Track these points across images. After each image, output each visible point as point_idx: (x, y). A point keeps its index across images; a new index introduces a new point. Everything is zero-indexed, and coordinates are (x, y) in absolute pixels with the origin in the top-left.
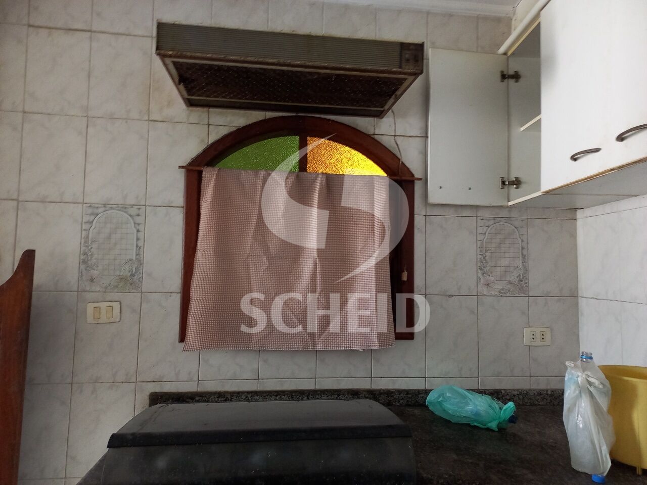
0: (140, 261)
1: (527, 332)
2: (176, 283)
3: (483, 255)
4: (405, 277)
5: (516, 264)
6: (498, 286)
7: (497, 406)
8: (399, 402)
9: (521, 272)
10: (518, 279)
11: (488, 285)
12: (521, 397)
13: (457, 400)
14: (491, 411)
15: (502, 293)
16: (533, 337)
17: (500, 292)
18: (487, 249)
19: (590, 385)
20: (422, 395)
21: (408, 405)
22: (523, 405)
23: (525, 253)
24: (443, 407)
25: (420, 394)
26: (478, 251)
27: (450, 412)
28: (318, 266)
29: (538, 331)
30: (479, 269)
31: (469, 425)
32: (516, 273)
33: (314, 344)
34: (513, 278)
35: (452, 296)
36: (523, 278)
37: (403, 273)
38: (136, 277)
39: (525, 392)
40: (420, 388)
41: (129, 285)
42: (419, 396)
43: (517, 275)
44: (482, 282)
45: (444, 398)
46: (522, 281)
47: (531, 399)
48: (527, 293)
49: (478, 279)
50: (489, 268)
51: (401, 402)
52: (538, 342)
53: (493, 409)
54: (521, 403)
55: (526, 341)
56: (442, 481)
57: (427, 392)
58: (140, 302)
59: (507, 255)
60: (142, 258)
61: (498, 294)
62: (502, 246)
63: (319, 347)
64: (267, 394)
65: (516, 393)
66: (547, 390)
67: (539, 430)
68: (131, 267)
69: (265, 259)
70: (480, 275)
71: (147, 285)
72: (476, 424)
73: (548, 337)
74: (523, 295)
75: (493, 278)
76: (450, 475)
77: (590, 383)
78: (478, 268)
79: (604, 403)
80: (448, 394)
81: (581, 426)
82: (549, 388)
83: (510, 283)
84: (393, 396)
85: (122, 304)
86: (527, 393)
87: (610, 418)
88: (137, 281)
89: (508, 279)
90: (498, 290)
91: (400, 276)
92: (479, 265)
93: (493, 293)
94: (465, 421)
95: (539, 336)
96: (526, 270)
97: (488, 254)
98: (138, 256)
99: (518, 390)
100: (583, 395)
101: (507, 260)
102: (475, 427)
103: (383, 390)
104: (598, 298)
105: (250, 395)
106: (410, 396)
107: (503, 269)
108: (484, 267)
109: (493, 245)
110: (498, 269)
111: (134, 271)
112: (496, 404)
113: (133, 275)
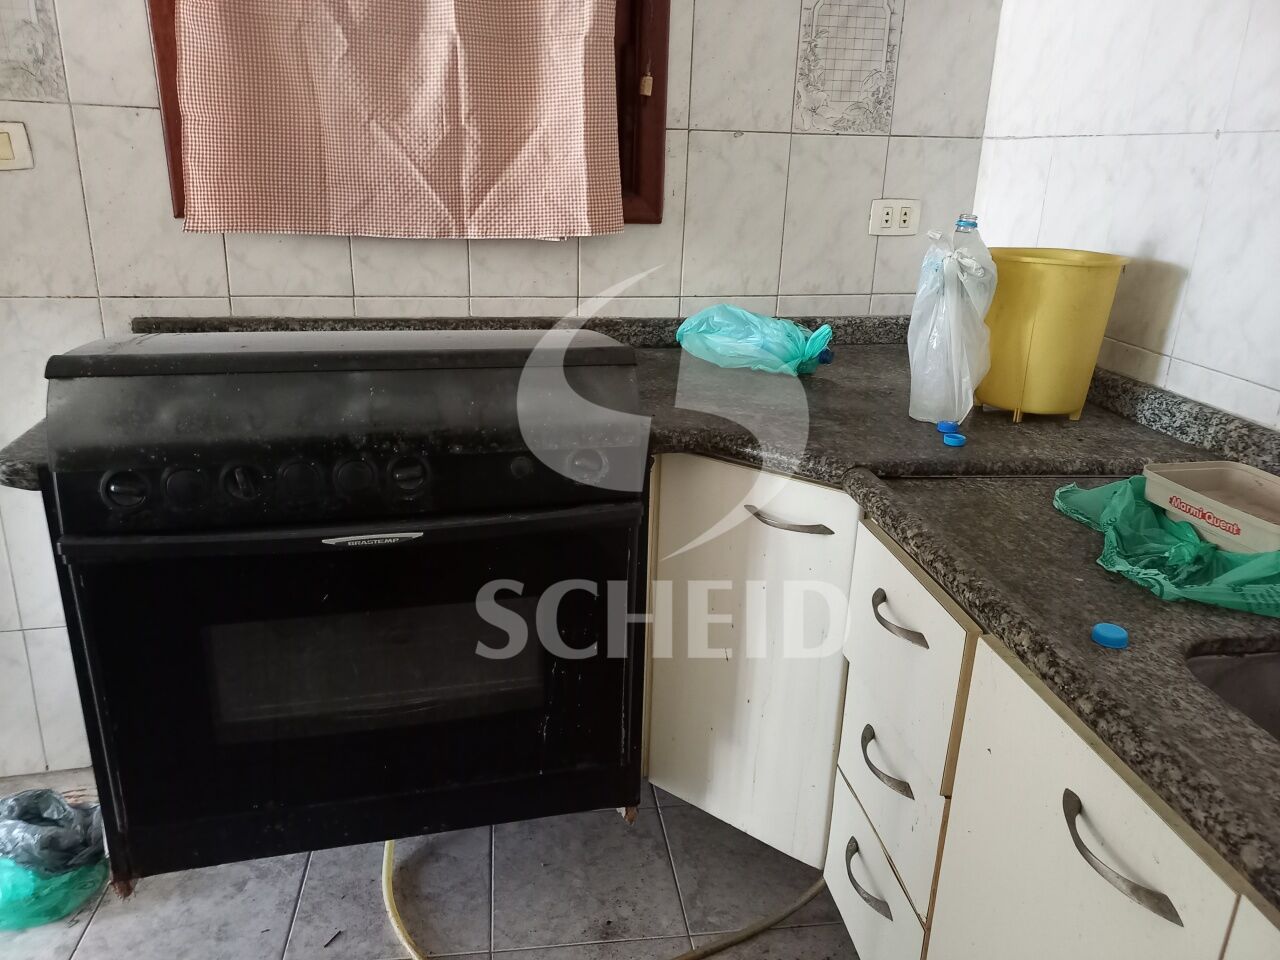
0: (51, 27)
1: (878, 208)
2: (145, 84)
3: (810, 43)
4: (647, 87)
5: (875, 66)
6: (834, 112)
7: (801, 334)
8: (628, 339)
9: (883, 84)
10: (873, 99)
11: (814, 111)
12: (850, 330)
13: (731, 328)
14: (790, 345)
15: (840, 129)
16: (887, 217)
17: (834, 126)
18: (821, 29)
19: (962, 271)
20: (671, 328)
21: (644, 346)
22: (852, 343)
23: (893, 42)
24: (707, 342)
25: (669, 326)
26: (802, 33)
27: (719, 350)
28: (461, 53)
29: (897, 206)
30: (801, 74)
31: (748, 369)
32: (870, 86)
33: (461, 228)
34: (865, 97)
35: (741, 133)
36: (884, 97)
37: (644, 78)
38: (48, 64)
39: (858, 321)
40: (669, 316)
41: (36, 84)
42: (666, 329)
43: (874, 89)
44: (803, 104)
45: (708, 324)
46: (880, 103)
47: (867, 333)
48: (887, 129)
49: (797, 96)
50: (820, 72)
51: (633, 340)
52: (895, 230)
53: (793, 340)
54: (848, 340)
55: (874, 227)
56: (688, 439)
57: (679, 322)
58: (70, 127)
59: (859, 44)
60: (53, 20)
61: (831, 129)
62: (852, 22)
63: (473, 233)
64: (374, 324)
65: (841, 322)
66: (898, 318)
67: (868, 374)
68: (30, 42)
69: (339, 30)
70: (800, 87)
71: (77, 84)
72: (761, 367)
73: (914, 219)
74: (878, 132)
75: (824, 95)
76: (702, 430)
77: (963, 268)
78: (798, 72)
79: (980, 303)
80: (716, 319)
81: (934, 347)
82: (901, 314)
83: (858, 106)
84: (618, 330)
85: (30, 129)
86: (862, 322)
87: (986, 332)
88: (54, 75)
89: (855, 97)
90: (831, 122)
91: (637, 86)
92: (800, 64)
93: (822, 128)
94: (743, 363)
95: (897, 217)
96: (892, 79)
97: (819, 42)
98: (41, 16)
99: (845, 318)
100: (947, 291)
101: (858, 55)
102: (760, 372)
103: (600, 320)
104: (1016, 136)
105: (340, 326)
106: (651, 329)
107: (847, 75)
108: (810, 70)
109: (834, 21)
110: (838, 75)
111: (41, 52)
112: (800, 332)
113: (40, 61)
